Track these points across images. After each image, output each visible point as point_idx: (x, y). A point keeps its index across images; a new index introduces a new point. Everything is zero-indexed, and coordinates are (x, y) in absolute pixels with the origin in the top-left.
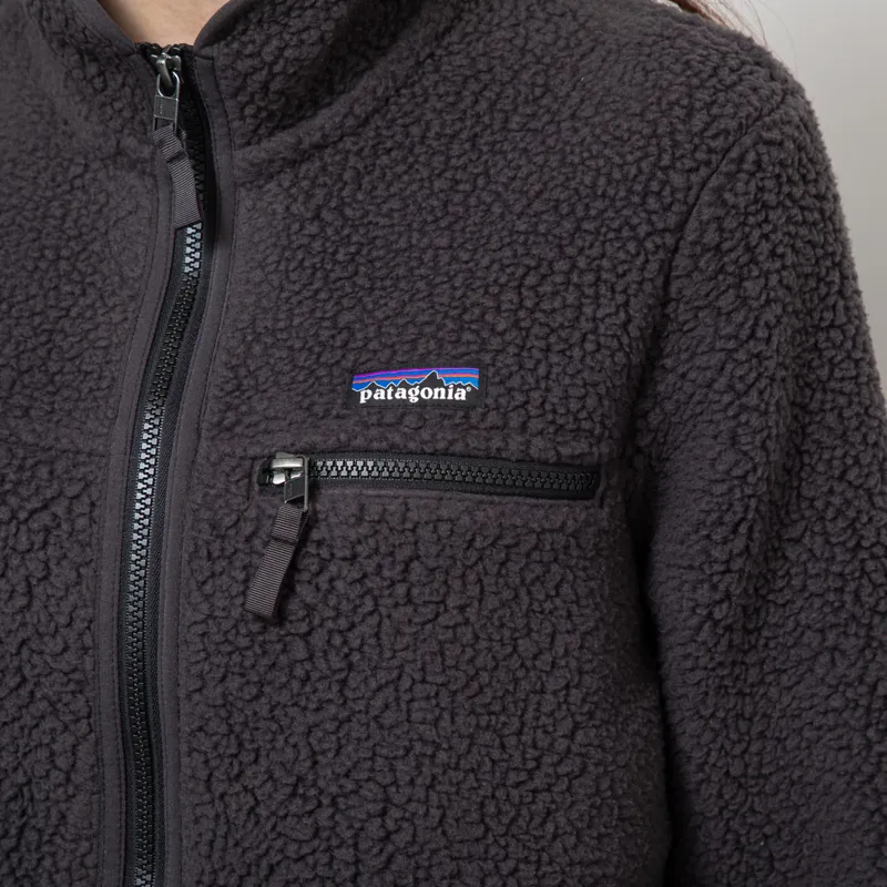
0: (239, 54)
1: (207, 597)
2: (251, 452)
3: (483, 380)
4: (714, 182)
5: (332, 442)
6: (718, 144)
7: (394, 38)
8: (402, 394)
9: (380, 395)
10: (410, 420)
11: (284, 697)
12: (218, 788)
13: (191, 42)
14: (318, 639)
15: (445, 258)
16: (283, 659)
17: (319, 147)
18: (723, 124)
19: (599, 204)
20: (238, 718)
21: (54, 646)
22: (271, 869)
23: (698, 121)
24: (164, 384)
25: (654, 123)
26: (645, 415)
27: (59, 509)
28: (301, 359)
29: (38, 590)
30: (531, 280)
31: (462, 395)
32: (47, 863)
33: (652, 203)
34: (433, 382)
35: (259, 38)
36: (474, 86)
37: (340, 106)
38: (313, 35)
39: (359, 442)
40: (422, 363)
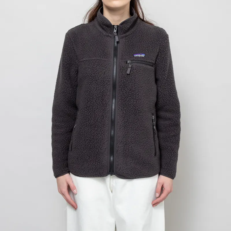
0: (123, 26)
1: (122, 73)
2: (125, 61)
3: (145, 55)
4: (163, 40)
5: (133, 60)
6: (164, 37)
8: (138, 56)
9: (136, 56)
10: (140, 58)
11: (129, 82)
12: (122, 90)
13: (118, 25)
14: (133, 76)
15: (140, 45)
16: (129, 78)
17: (128, 35)
18: (164, 35)
19: (154, 41)
20: (125, 84)
21: (107, 78)
22: (128, 97)
23: (162, 35)
24: (115, 55)
25: (158, 35)
26: (157, 60)
27: (107, 66)
28: (128, 53)
29: (105, 73)
30: (149, 47)
32: (105, 98)
33: (159, 41)
34: (141, 55)
35: (125, 25)
36: (141, 31)
37: (130, 32)
38: (129, 25)
39: (135, 59)
40: (140, 53)
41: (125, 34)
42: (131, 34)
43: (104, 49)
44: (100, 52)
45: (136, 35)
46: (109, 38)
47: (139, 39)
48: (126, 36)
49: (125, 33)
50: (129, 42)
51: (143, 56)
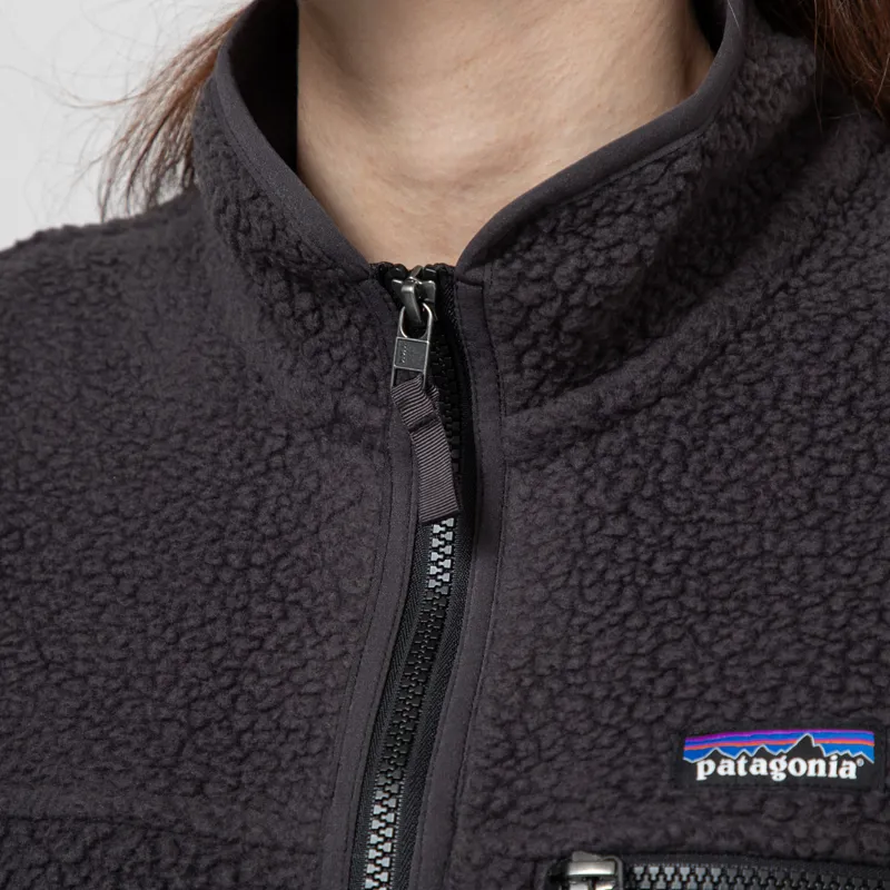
0: (521, 278)
2: (533, 850)
3: (880, 750)
5: (657, 838)
7: (732, 262)
8: (760, 767)
9: (727, 768)
10: (774, 805)
13: (452, 261)
15: (815, 569)
28: (605, 713)
31: (849, 771)
34: (807, 752)
35: (550, 256)
36: (848, 329)
37: (657, 354)
38: (627, 252)
39: (699, 838)
40: (789, 723)
41: (580, 398)
42: (672, 376)
43: (241, 645)
44: (174, 697)
45: (765, 390)
46: (353, 454)
47: (800, 465)
48: (607, 424)
49: (574, 374)
50: (634, 522)
51: (841, 762)
